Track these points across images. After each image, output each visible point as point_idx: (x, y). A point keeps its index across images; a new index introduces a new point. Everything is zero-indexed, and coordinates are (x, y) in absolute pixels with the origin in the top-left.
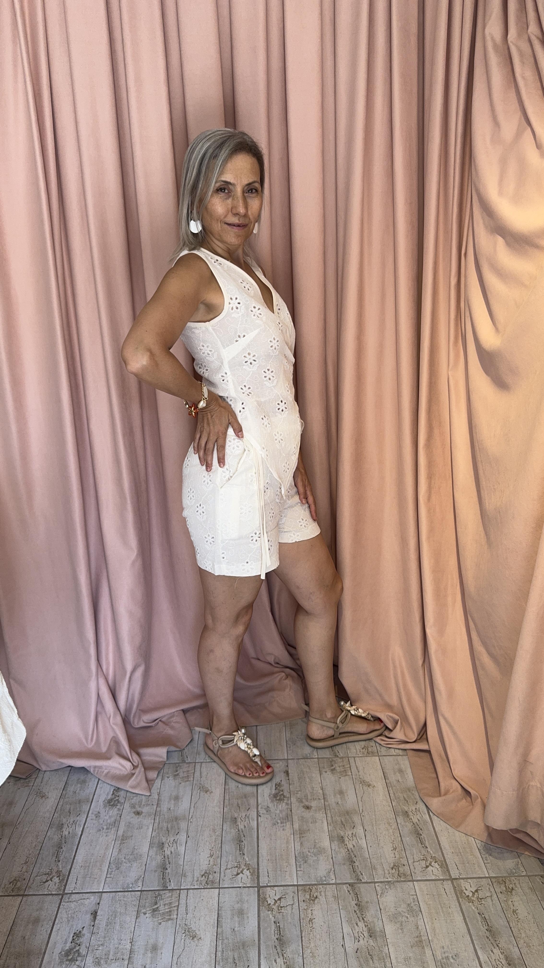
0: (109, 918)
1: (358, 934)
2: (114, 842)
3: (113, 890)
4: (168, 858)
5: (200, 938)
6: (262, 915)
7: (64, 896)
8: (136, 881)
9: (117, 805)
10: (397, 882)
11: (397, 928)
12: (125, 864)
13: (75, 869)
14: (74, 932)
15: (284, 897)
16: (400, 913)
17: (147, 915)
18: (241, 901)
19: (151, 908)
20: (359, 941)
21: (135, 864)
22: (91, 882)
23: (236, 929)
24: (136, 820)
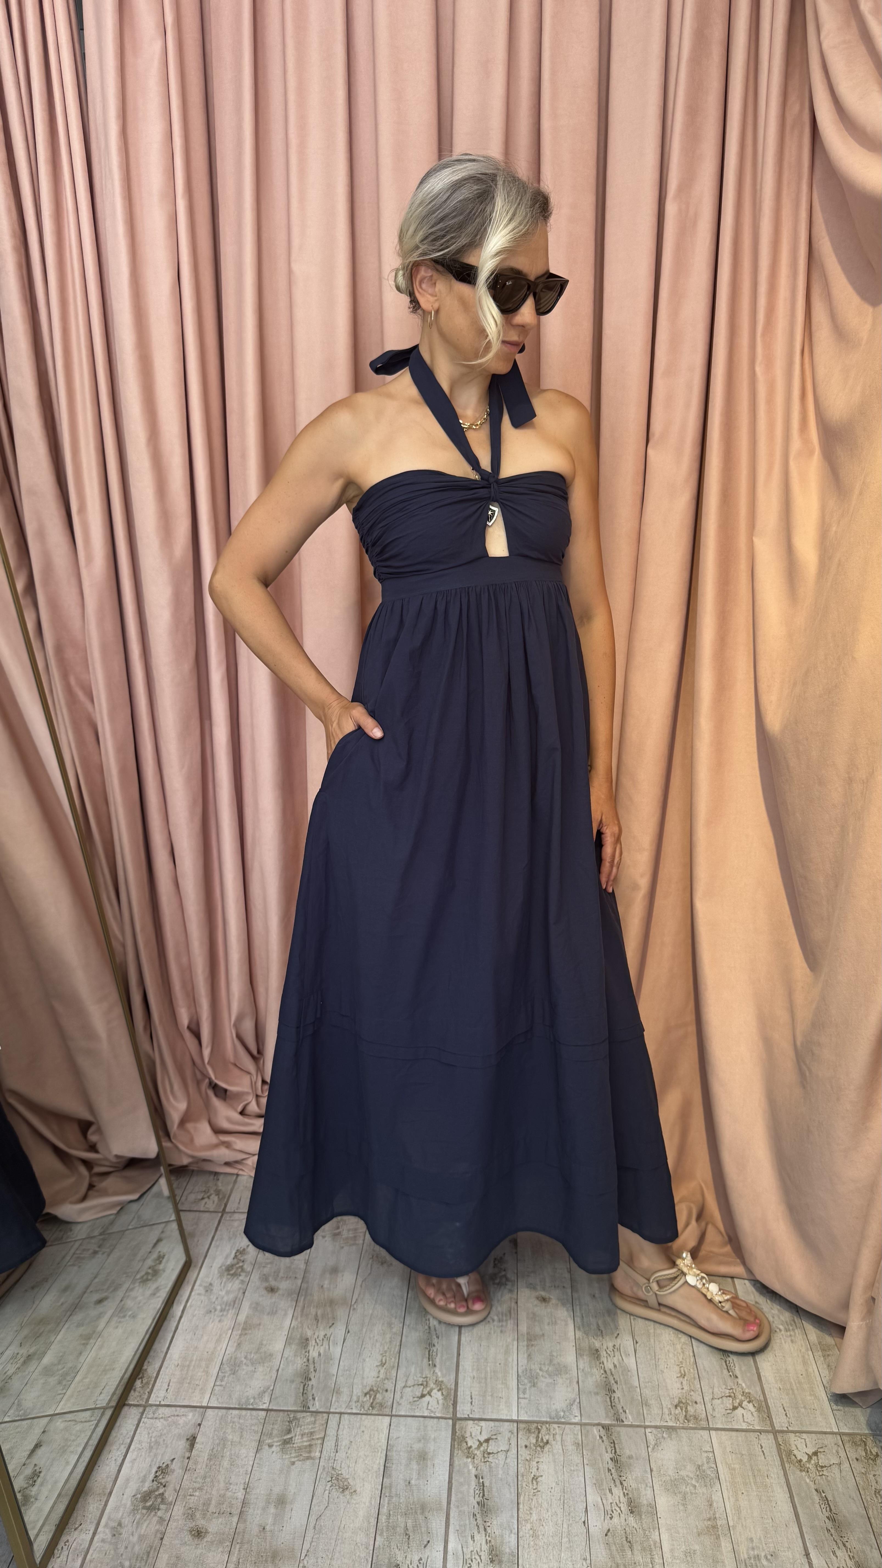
0: (213, 1449)
1: (612, 1507)
2: (231, 1331)
3: (224, 1406)
4: (314, 1362)
5: (355, 1491)
6: (456, 1463)
7: (147, 1409)
8: (261, 1395)
9: (240, 1275)
10: (683, 1428)
11: (676, 1503)
12: (244, 1367)
13: (167, 1368)
14: (158, 1466)
15: (494, 1437)
16: (683, 1479)
17: (274, 1449)
18: (424, 1439)
19: (280, 1438)
20: (611, 1518)
21: (260, 1369)
22: (190, 1390)
23: (413, 1482)
24: (268, 1301)
